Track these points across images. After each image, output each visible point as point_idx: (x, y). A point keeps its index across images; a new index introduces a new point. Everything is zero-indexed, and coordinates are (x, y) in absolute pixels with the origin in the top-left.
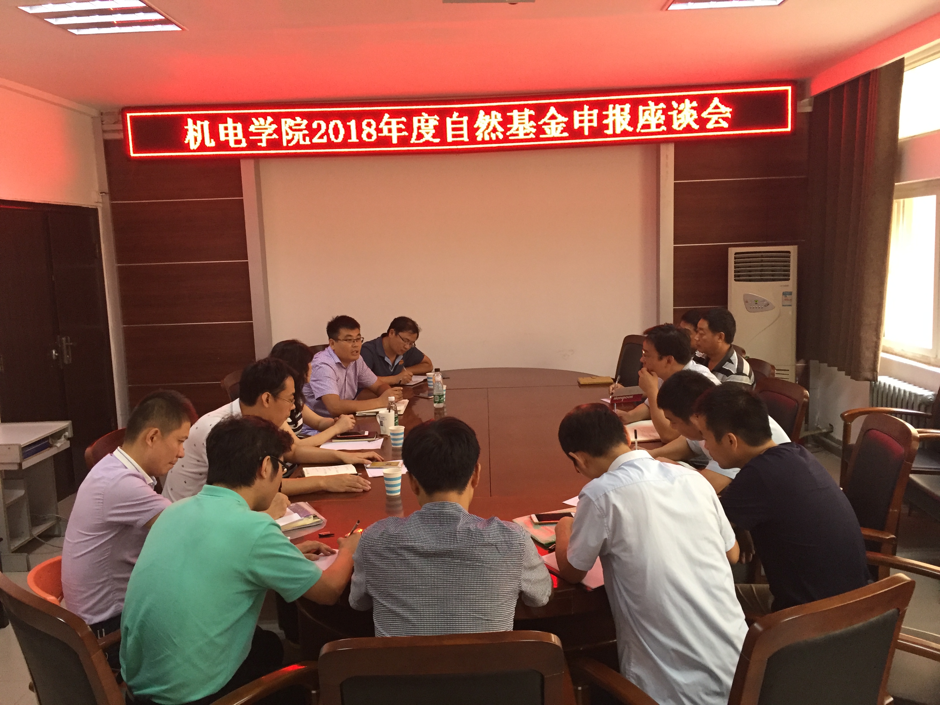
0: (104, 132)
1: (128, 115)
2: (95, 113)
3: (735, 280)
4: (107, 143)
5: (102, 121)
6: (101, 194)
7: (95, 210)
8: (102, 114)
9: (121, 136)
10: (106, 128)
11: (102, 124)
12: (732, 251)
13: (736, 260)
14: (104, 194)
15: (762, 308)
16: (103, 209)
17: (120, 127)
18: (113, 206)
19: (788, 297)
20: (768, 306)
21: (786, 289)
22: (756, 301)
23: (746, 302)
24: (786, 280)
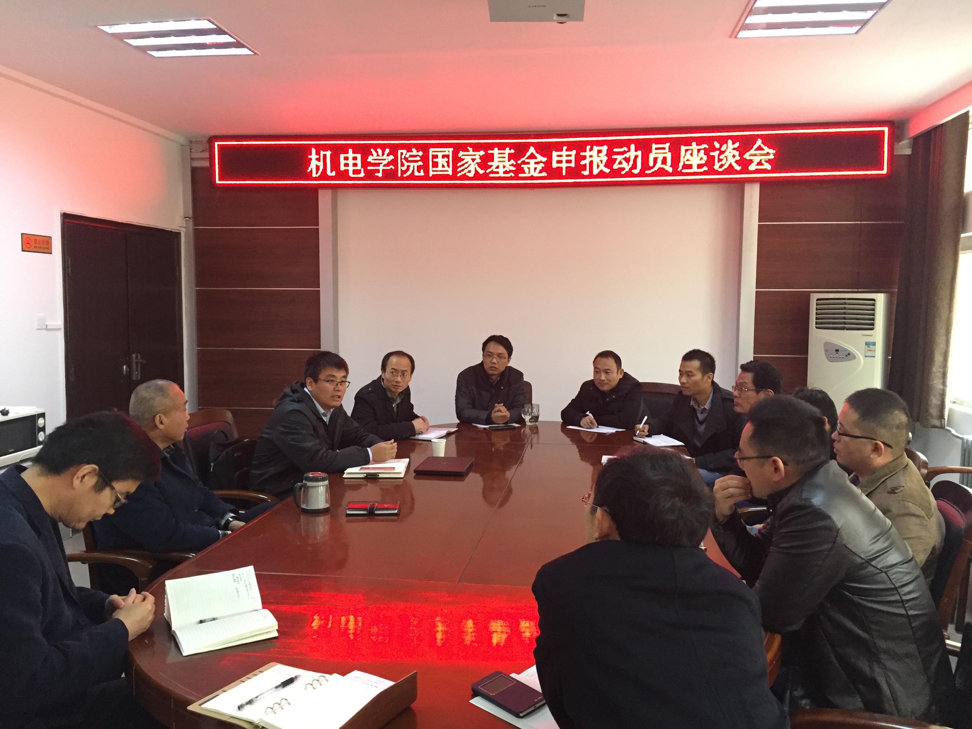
0: (192, 159)
1: (216, 144)
2: (182, 140)
3: (817, 328)
4: (194, 170)
5: (191, 149)
6: (185, 219)
7: (178, 234)
8: (191, 142)
9: (207, 164)
10: (194, 155)
11: (191, 152)
12: (814, 297)
13: (818, 306)
14: (188, 219)
15: (843, 358)
16: (186, 234)
17: (208, 155)
18: (196, 231)
19: (872, 347)
20: (849, 355)
21: (870, 339)
22: (837, 350)
23: (826, 351)
24: (872, 329)
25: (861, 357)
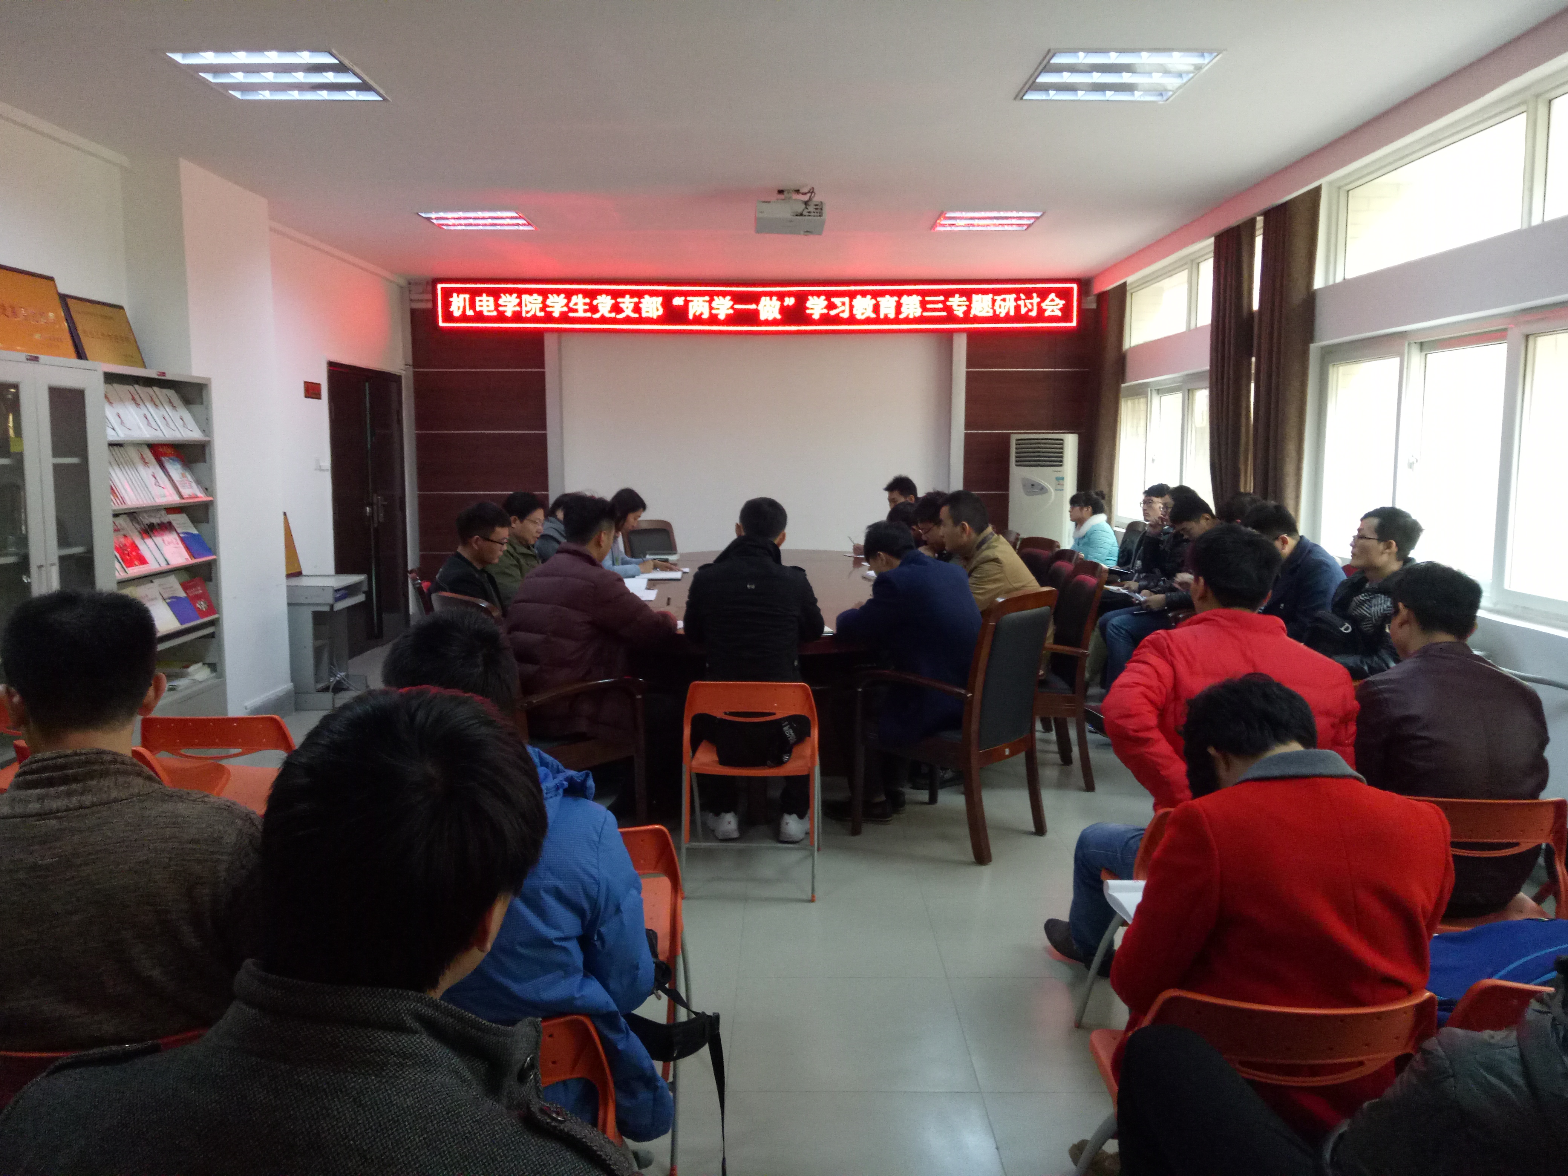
0: (411, 300)
1: (440, 286)
2: (402, 282)
3: (1016, 465)
4: (413, 312)
5: (410, 291)
6: (406, 361)
7: (398, 377)
8: (410, 283)
9: (429, 305)
10: (413, 297)
11: (410, 293)
12: (1014, 439)
13: (1017, 445)
14: (408, 362)
15: (1038, 492)
16: (407, 377)
17: (430, 297)
18: (416, 374)
19: (1061, 482)
20: (1043, 490)
21: (1059, 475)
22: (1033, 485)
23: (1024, 486)
24: (1061, 465)
25: (1052, 491)
